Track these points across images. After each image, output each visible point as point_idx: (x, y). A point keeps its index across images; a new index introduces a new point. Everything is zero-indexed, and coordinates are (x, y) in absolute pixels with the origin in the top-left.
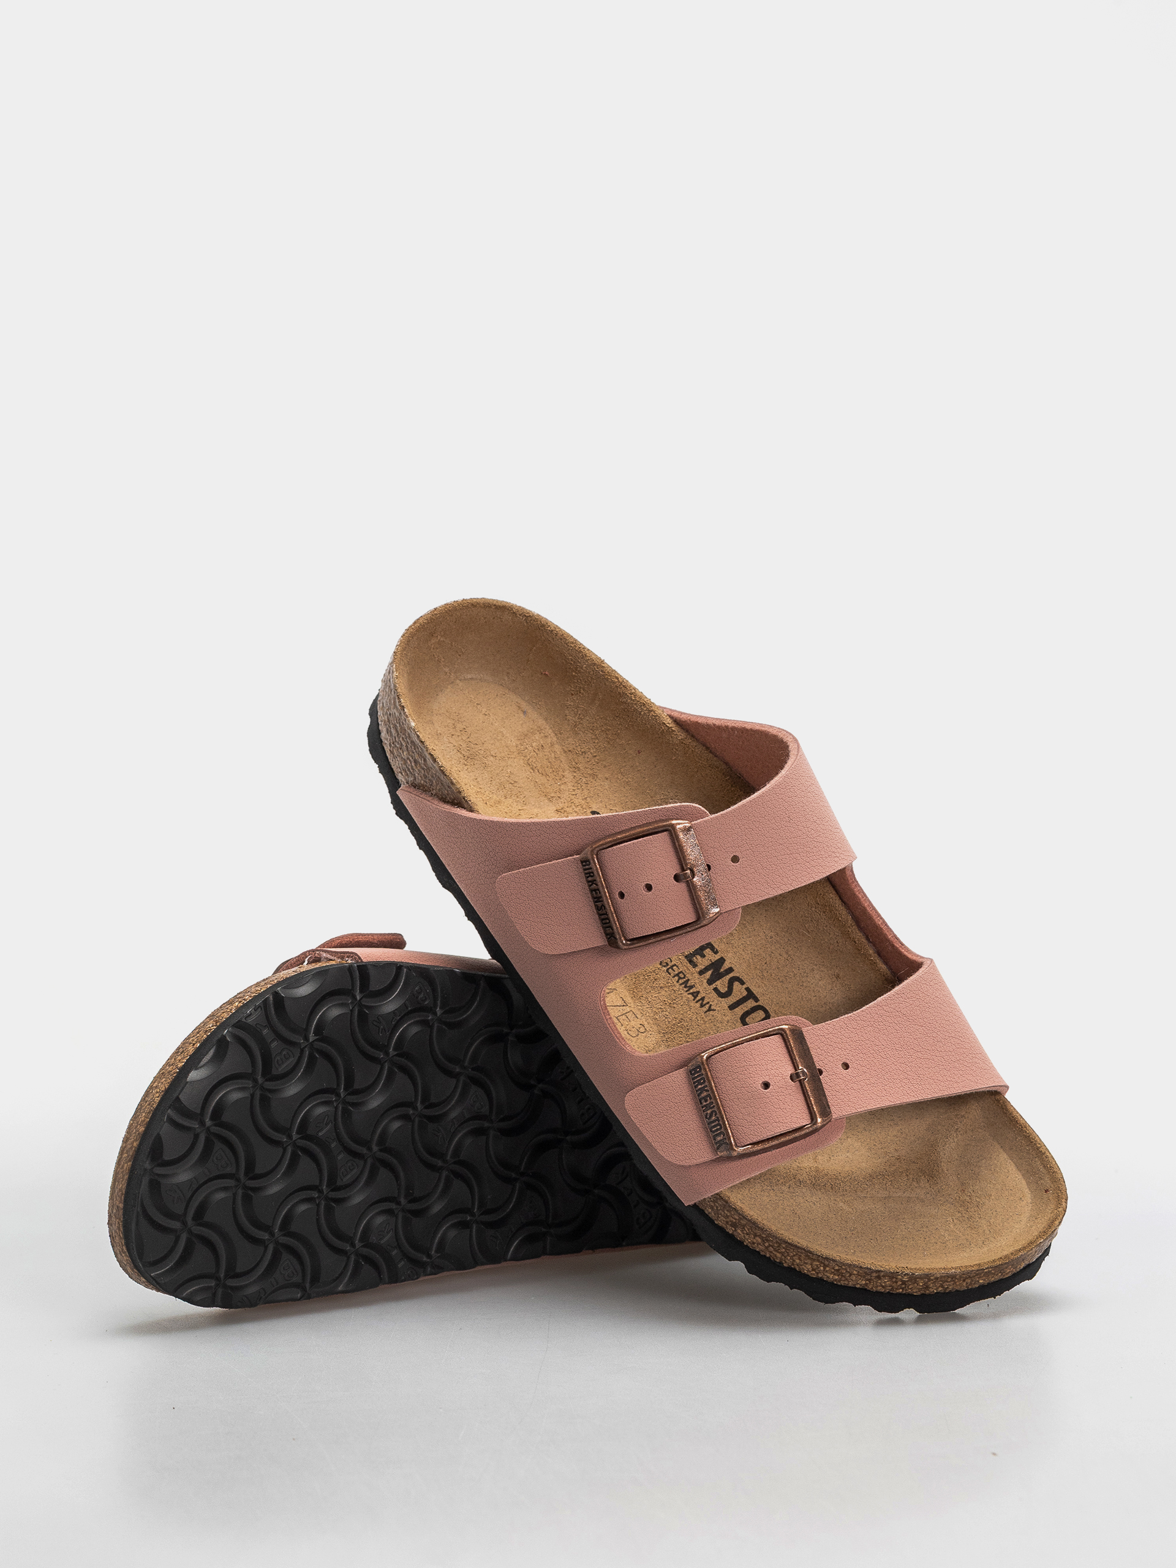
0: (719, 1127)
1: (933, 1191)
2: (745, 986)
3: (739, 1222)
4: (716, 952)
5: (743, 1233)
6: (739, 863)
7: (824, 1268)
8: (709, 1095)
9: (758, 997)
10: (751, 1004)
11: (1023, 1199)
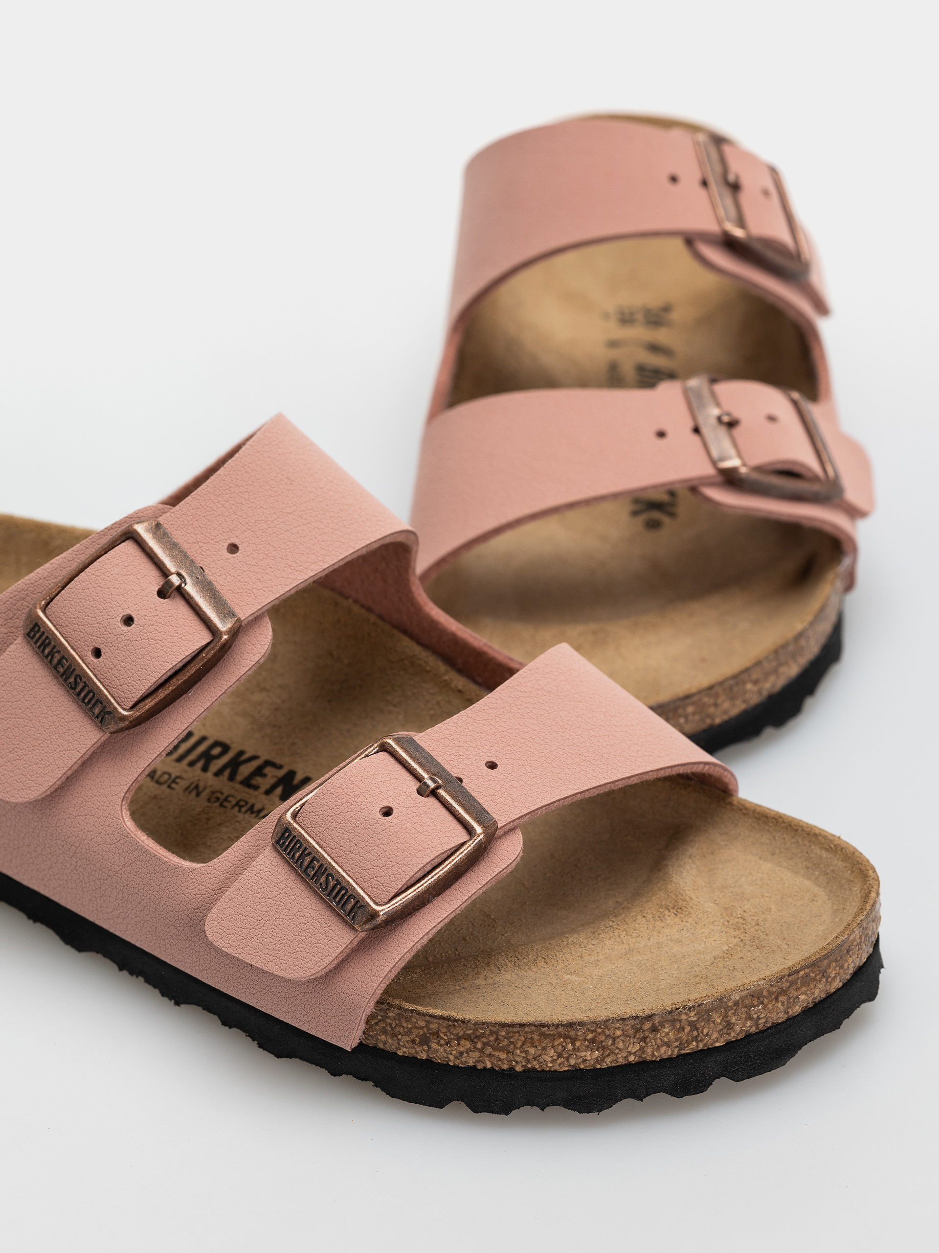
0: (343, 892)
1: (688, 925)
3: (429, 1029)
4: (280, 767)
5: (441, 1045)
6: (240, 551)
7: (573, 1044)
8: (314, 859)
11: (816, 899)
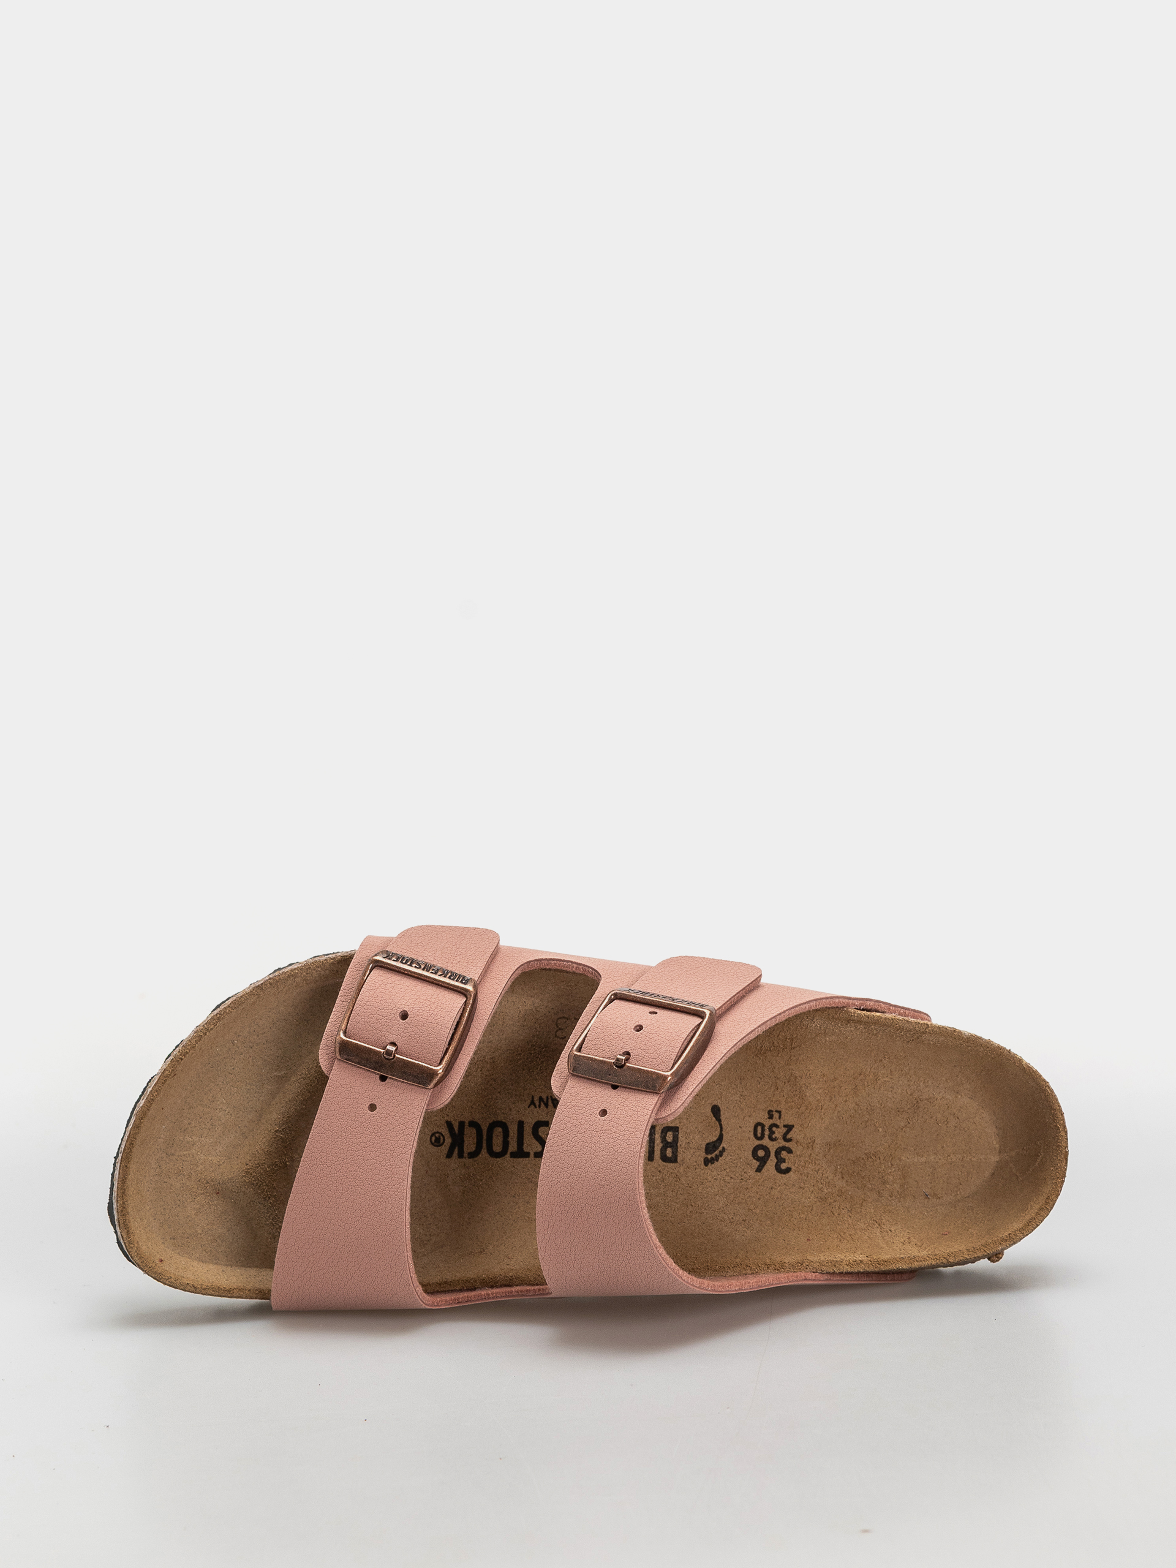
2: (532, 1154)
9: (515, 1159)
10: (513, 1147)
